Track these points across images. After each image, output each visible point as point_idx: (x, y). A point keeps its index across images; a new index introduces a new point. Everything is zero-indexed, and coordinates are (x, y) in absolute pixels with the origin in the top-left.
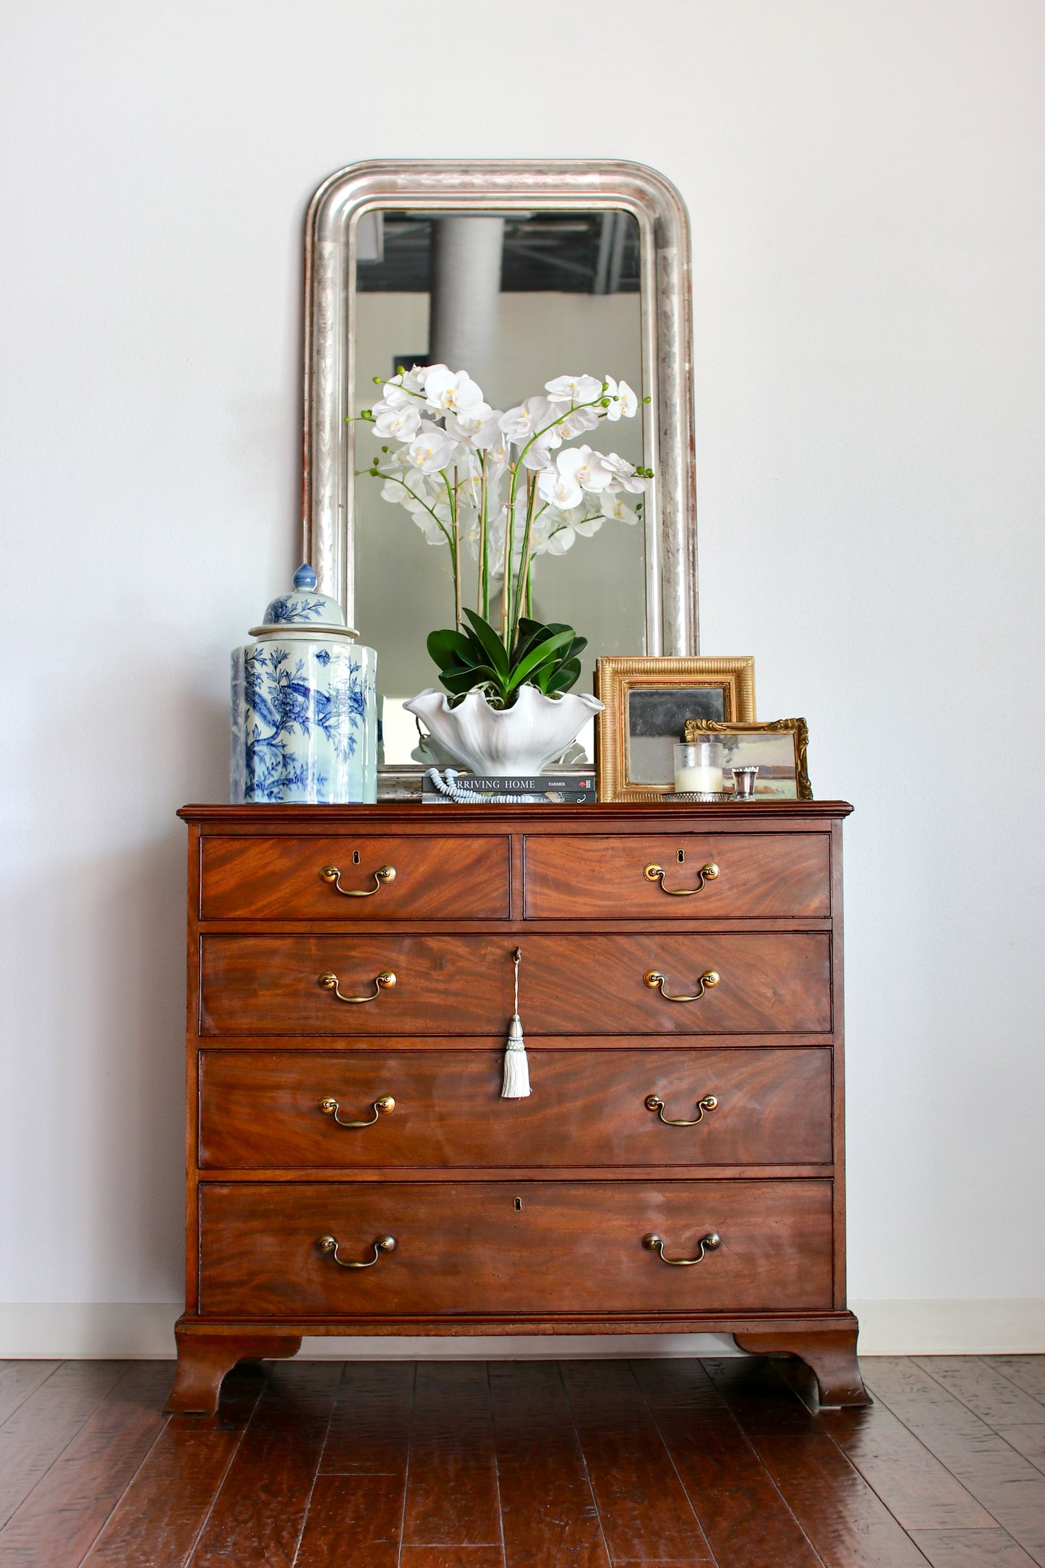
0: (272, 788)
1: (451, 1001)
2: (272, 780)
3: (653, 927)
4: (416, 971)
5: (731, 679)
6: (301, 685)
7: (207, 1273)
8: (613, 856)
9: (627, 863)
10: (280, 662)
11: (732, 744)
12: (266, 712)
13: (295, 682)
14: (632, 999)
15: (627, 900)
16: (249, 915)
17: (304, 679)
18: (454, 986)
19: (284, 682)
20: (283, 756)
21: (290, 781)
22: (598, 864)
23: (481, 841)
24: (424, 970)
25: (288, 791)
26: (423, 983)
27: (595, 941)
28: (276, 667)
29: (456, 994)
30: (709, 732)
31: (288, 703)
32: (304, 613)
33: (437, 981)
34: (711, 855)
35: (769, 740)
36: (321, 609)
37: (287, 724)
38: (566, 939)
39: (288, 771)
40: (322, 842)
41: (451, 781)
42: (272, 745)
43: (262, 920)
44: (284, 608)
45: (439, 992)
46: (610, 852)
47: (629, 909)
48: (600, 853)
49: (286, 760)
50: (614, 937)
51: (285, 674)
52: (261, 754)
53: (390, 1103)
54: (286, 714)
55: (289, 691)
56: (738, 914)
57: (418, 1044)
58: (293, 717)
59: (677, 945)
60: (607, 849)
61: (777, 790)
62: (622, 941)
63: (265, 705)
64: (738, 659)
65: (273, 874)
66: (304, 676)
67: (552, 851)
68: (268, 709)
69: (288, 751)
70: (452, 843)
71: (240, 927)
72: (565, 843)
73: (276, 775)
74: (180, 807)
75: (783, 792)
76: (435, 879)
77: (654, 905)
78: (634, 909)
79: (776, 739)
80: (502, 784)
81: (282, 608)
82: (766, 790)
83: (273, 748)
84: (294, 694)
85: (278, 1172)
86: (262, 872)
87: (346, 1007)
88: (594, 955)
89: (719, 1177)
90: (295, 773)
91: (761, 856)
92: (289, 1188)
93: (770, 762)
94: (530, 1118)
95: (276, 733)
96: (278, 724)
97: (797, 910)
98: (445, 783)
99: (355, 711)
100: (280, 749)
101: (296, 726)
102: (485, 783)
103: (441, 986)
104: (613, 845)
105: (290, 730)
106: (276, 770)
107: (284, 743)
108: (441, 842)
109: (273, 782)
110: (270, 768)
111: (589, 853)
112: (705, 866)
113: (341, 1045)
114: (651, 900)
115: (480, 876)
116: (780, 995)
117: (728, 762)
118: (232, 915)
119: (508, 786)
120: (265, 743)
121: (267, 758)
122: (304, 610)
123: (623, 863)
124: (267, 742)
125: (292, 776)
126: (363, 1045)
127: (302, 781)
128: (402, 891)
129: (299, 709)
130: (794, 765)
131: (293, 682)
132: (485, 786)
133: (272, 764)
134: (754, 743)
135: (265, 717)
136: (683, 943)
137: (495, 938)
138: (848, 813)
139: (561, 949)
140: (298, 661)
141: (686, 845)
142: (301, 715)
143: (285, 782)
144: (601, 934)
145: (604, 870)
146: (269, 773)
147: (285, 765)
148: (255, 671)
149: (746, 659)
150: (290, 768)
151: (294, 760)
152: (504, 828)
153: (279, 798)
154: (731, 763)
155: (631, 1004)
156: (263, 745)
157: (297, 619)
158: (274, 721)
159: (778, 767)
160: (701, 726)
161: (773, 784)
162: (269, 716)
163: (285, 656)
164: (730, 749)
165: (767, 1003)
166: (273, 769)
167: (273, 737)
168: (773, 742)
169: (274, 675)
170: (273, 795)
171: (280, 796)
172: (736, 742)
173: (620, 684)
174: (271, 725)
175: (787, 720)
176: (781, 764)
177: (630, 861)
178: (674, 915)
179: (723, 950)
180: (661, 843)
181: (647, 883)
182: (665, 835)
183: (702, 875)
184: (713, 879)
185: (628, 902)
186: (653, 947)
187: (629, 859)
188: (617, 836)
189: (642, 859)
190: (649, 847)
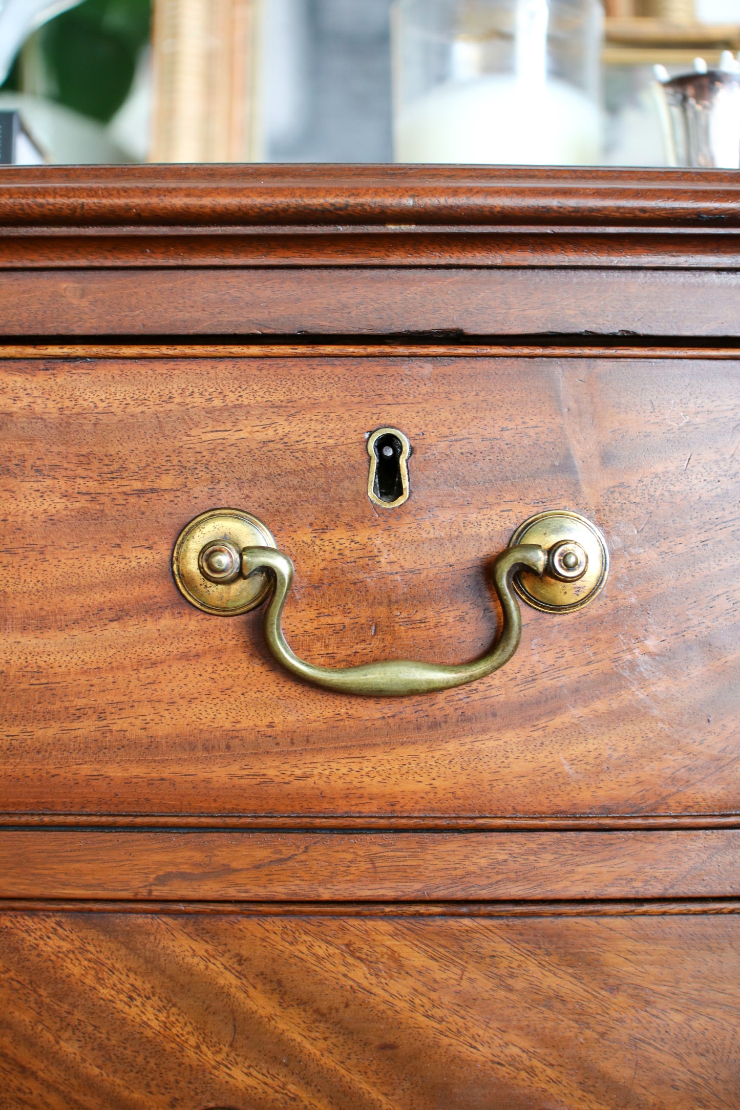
9: (82, 502)
15: (79, 715)
34: (565, 467)
47: (86, 770)
59: (360, 974)
112: (527, 527)
123: (56, 505)
136: (394, 957)
177: (93, 497)
178: (343, 807)
179: (621, 999)
180: (278, 397)
181: (193, 623)
182: (301, 349)
183: (522, 572)
184: (574, 605)
185: (86, 728)
186: (228, 979)
187: (92, 486)
188: (30, 351)
189: (166, 482)
190: (210, 412)
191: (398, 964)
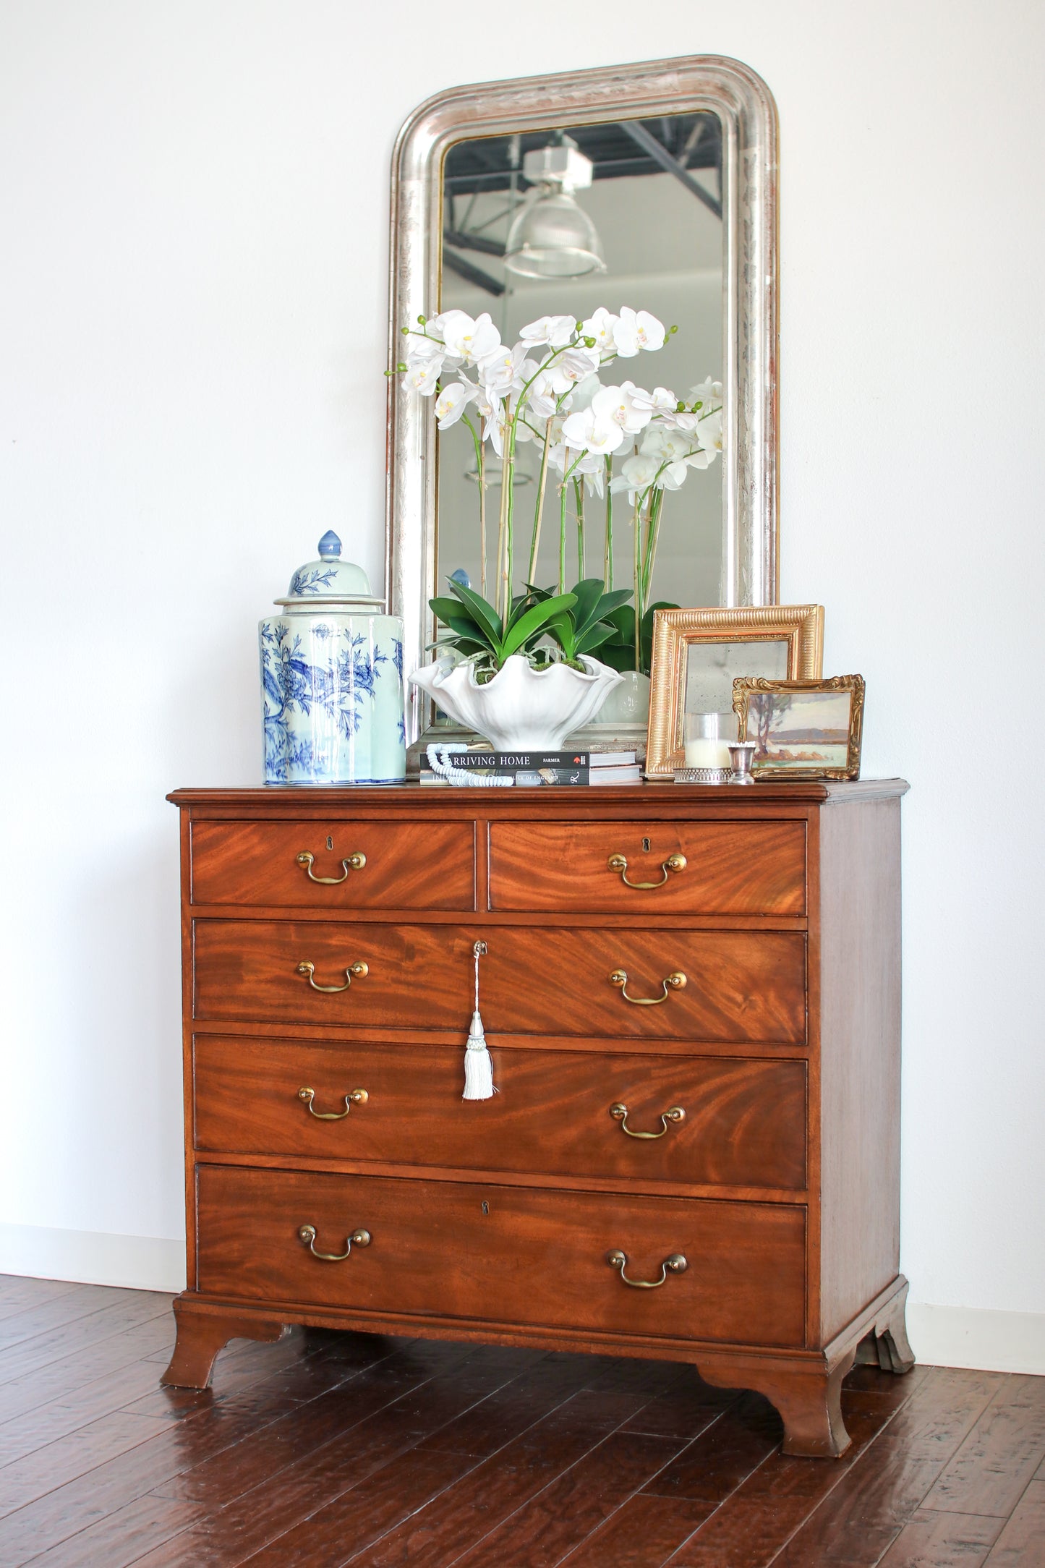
0: (279, 766)
1: (422, 994)
2: (279, 758)
3: (617, 922)
4: (387, 961)
5: (796, 630)
6: (299, 662)
7: (203, 1252)
8: (577, 845)
9: (591, 852)
10: (282, 638)
11: (785, 704)
12: (273, 689)
13: (294, 658)
14: (598, 999)
15: (591, 892)
16: (234, 901)
17: (302, 655)
18: (423, 978)
19: (286, 659)
20: (287, 734)
21: (292, 760)
22: (562, 853)
23: (448, 827)
24: (395, 960)
25: (292, 771)
26: (394, 974)
27: (560, 934)
28: (279, 644)
29: (424, 987)
30: (761, 691)
31: (290, 680)
32: (313, 584)
33: (407, 972)
34: (679, 845)
35: (824, 699)
36: (331, 580)
37: (289, 702)
38: (532, 932)
39: (291, 750)
40: (300, 827)
41: (445, 758)
42: (279, 723)
43: (245, 905)
44: (297, 580)
45: (408, 984)
46: (574, 840)
47: (593, 902)
48: (563, 842)
49: (290, 737)
50: (579, 932)
51: (286, 650)
52: (271, 732)
53: (363, 1096)
54: (288, 690)
55: (289, 667)
56: (707, 909)
57: (389, 1037)
58: (293, 695)
59: (643, 942)
60: (571, 837)
61: (826, 757)
62: (588, 935)
63: (273, 682)
64: (800, 608)
65: (254, 859)
66: (301, 652)
67: (516, 839)
68: (275, 686)
69: (291, 729)
70: (417, 830)
71: (229, 912)
72: (529, 830)
73: (282, 753)
74: (170, 791)
75: (832, 759)
76: (400, 868)
77: (618, 898)
78: (598, 902)
79: (832, 698)
80: (498, 761)
81: (302, 579)
82: (815, 757)
83: (279, 725)
84: (293, 671)
85: (264, 1158)
86: (245, 858)
87: (322, 997)
88: (559, 951)
89: (685, 1195)
90: (296, 752)
91: (731, 846)
92: (274, 1174)
93: (822, 725)
94: (496, 1120)
95: (282, 710)
96: (282, 701)
97: (768, 906)
98: (439, 760)
99: (359, 685)
100: (285, 727)
101: (296, 703)
102: (481, 759)
103: (411, 978)
104: (576, 832)
105: (291, 708)
106: (282, 749)
107: (288, 720)
108: (409, 828)
109: (280, 761)
110: (278, 746)
111: (553, 841)
112: (670, 857)
113: (319, 1033)
114: (616, 892)
115: (448, 862)
116: (751, 1001)
117: (778, 725)
118: (219, 900)
119: (504, 762)
120: (273, 720)
121: (276, 735)
122: (313, 581)
123: (587, 852)
124: (275, 719)
125: (293, 755)
126: (338, 1034)
127: (301, 760)
128: (371, 879)
129: (297, 686)
130: (848, 728)
131: (292, 658)
132: (481, 763)
133: (280, 742)
134: (808, 703)
135: (272, 694)
136: (650, 939)
137: (463, 930)
138: (824, 801)
139: (526, 942)
140: (295, 637)
141: (655, 834)
142: (300, 693)
143: (289, 760)
144: (566, 928)
145: (568, 859)
146: (277, 751)
147: (288, 744)
149: (809, 607)
150: (292, 746)
151: (294, 738)
152: (469, 814)
153: (285, 777)
154: (781, 725)
155: (598, 1005)
156: (272, 722)
157: (306, 591)
158: (280, 698)
159: (830, 730)
160: (751, 685)
161: (823, 750)
162: (275, 692)
163: (286, 632)
164: (782, 710)
165: (737, 1010)
166: (280, 747)
167: (280, 715)
168: (829, 702)
169: (278, 651)
170: (280, 774)
171: (286, 774)
172: (789, 702)
173: (677, 639)
174: (278, 703)
175: (842, 677)
176: (833, 727)
177: (594, 851)
178: (639, 910)
179: (691, 949)
180: (626, 831)
181: (611, 875)
182: (630, 822)
183: (667, 867)
184: (679, 872)
185: (592, 894)
186: (619, 943)
187: (593, 848)
188: (581, 823)
189: (607, 848)
190: (614, 834)
191: (650, 941)
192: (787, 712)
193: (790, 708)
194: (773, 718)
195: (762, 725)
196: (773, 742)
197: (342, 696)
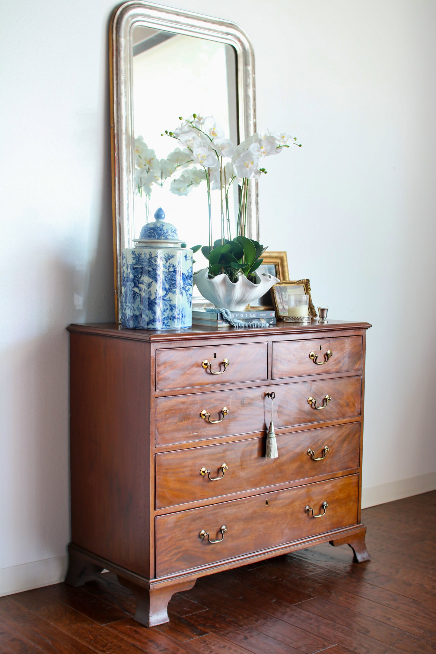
0: (164, 321)
3: (312, 378)
5: (278, 261)
10: (169, 259)
14: (304, 409)
17: (181, 268)
19: (171, 269)
20: (170, 305)
21: (173, 317)
24: (238, 405)
25: (173, 322)
28: (167, 262)
31: (174, 280)
35: (297, 288)
37: (172, 290)
38: (284, 386)
39: (173, 313)
42: (164, 300)
44: (162, 231)
46: (299, 348)
47: (304, 372)
49: (172, 307)
51: (172, 265)
52: (159, 304)
54: (172, 285)
58: (175, 287)
59: (318, 385)
60: (298, 346)
66: (180, 266)
69: (172, 303)
70: (248, 347)
73: (166, 315)
78: (306, 372)
79: (299, 288)
81: (161, 231)
83: (164, 301)
87: (210, 426)
90: (176, 314)
94: (272, 465)
95: (166, 294)
96: (167, 289)
100: (169, 302)
101: (176, 291)
103: (243, 412)
104: (300, 344)
105: (174, 293)
106: (166, 312)
107: (171, 299)
109: (165, 318)
110: (163, 311)
121: (162, 306)
122: (171, 232)
124: (162, 298)
125: (174, 315)
127: (179, 318)
128: (231, 370)
131: (176, 269)
132: (239, 316)
133: (164, 309)
136: (320, 384)
137: (262, 388)
138: (369, 327)
140: (177, 259)
141: (322, 343)
143: (171, 318)
146: (163, 313)
147: (171, 310)
148: (157, 263)
150: (173, 311)
151: (175, 307)
152: (266, 339)
153: (168, 326)
155: (304, 412)
156: (160, 300)
157: (169, 237)
158: (165, 288)
162: (163, 285)
163: (172, 257)
166: (164, 311)
167: (165, 296)
169: (166, 266)
170: (164, 324)
171: (168, 324)
172: (286, 289)
174: (164, 290)
175: (303, 280)
183: (327, 356)
192: (286, 292)
193: (287, 291)
194: (283, 295)
195: (280, 298)
196: (286, 305)
197: (189, 287)
